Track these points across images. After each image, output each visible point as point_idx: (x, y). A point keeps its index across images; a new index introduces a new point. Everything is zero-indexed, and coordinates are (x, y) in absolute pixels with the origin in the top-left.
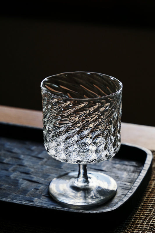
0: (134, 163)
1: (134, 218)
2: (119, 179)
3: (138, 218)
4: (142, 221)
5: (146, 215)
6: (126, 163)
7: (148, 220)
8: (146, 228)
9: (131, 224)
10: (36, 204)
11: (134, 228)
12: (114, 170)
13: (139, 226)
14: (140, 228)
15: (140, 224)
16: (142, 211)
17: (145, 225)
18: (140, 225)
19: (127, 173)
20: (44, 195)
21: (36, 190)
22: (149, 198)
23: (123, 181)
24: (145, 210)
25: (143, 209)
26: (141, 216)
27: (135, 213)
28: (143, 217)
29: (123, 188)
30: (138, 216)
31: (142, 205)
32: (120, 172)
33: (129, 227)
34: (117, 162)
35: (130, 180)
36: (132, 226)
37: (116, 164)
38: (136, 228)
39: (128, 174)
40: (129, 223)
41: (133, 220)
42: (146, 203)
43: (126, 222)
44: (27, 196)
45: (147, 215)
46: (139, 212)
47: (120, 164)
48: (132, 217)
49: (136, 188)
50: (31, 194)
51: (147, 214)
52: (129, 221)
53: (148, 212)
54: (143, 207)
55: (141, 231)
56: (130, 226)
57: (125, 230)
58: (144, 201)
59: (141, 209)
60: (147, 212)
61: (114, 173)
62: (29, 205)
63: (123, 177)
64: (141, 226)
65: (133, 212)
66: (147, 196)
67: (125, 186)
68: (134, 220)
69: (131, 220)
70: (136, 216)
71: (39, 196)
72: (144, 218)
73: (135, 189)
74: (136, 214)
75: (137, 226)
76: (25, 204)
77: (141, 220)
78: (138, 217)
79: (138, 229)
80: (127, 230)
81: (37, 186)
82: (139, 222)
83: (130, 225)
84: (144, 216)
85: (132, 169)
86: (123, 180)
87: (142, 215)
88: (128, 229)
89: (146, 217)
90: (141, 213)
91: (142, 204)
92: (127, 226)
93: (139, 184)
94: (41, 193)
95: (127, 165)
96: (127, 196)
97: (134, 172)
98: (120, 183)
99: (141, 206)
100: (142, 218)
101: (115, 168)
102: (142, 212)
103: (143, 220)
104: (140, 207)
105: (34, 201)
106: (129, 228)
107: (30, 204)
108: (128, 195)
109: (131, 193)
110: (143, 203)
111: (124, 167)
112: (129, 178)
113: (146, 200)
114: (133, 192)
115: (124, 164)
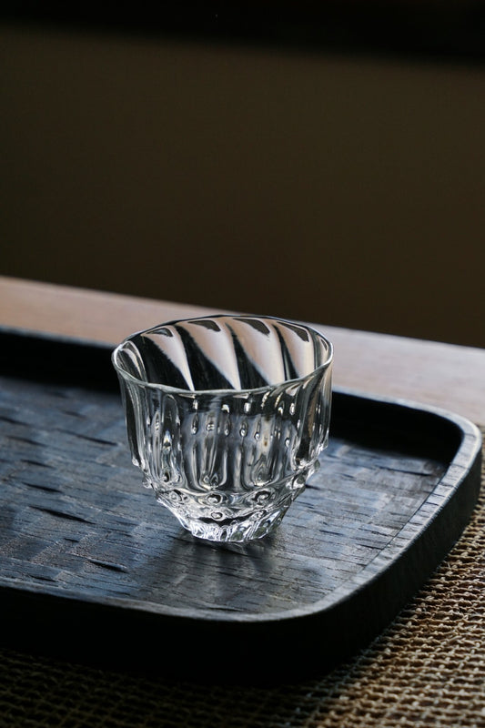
0: (419, 465)
1: (391, 645)
2: (358, 514)
3: (407, 643)
4: (418, 652)
5: (436, 633)
6: (393, 463)
7: (439, 652)
8: (428, 675)
9: (380, 664)
10: (60, 588)
11: (388, 676)
12: (348, 484)
13: (406, 671)
14: (406, 678)
15: (411, 662)
16: (425, 622)
17: (430, 665)
18: (411, 666)
19: (389, 496)
20: (94, 560)
21: (68, 544)
22: (456, 578)
23: (370, 523)
24: (437, 617)
25: (429, 616)
26: (417, 638)
27: (399, 629)
28: (424, 639)
29: (366, 543)
30: (408, 636)
31: (428, 603)
32: (365, 493)
33: (370, 673)
34: (362, 460)
35: (397, 517)
36: (382, 670)
37: (356, 465)
38: (394, 677)
39: (392, 500)
40: (374, 659)
41: (389, 651)
42: (441, 597)
43: (365, 658)
44: (36, 562)
45: (441, 633)
46: (414, 623)
47: (371, 468)
48: (386, 642)
49: (406, 544)
50: (50, 558)
51: (439, 630)
52: (373, 652)
53: (445, 624)
54: (428, 609)
55: (408, 685)
56: (375, 672)
57: (354, 683)
58: (439, 591)
59: (421, 616)
60: (441, 625)
61: (344, 494)
63: (375, 510)
64: (411, 671)
65: (393, 624)
66: (449, 574)
67: (375, 536)
68: (393, 650)
69: (383, 649)
70: (402, 636)
71: (73, 565)
72: (428, 644)
73: (401, 547)
74: (404, 632)
75: (399, 671)
77: (414, 650)
78: (408, 640)
79: (400, 678)
80: (364, 684)
81: (74, 532)
82: (406, 656)
83: (375, 666)
84: (427, 636)
85: (409, 482)
86: (371, 519)
87: (420, 636)
88: (365, 679)
89: (435, 640)
90: (419, 629)
91: (430, 599)
92: (365, 670)
93: (419, 529)
94: (82, 553)
95: (392, 471)
96: (370, 570)
97: (412, 493)
98: (361, 529)
99: (424, 605)
100: (421, 643)
101: (351, 478)
102: (425, 626)
103: (424, 650)
104: (419, 610)
105: (56, 578)
106: (370, 678)
108: (375, 564)
109: (387, 558)
110: (433, 595)
111: (379, 477)
112: (393, 514)
113: (445, 585)
114: (394, 557)
115: (383, 468)
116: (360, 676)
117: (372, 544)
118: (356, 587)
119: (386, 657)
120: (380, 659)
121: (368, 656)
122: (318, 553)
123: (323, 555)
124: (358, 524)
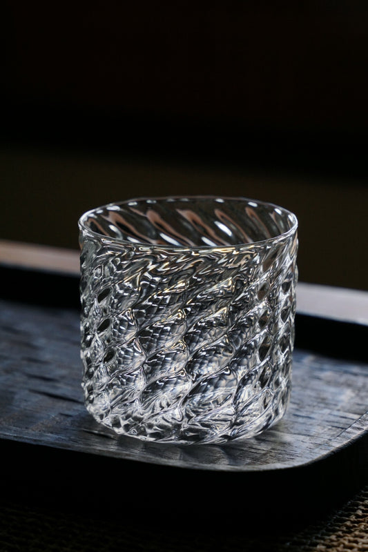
1: (363, 508)
2: (327, 404)
6: (355, 369)
9: (353, 522)
11: (361, 531)
12: (315, 383)
19: (354, 392)
21: (62, 418)
23: (339, 410)
29: (336, 425)
32: (332, 389)
33: (344, 529)
34: (326, 366)
35: (362, 407)
36: (355, 527)
37: (322, 370)
39: (357, 395)
40: (347, 518)
41: (361, 512)
43: (338, 517)
47: (336, 372)
48: (358, 505)
50: (46, 427)
52: (346, 513)
56: (348, 527)
57: (329, 535)
61: (313, 389)
62: (27, 441)
63: (342, 401)
65: (363, 491)
67: (344, 420)
69: (356, 510)
76: (16, 439)
80: (339, 536)
83: (348, 523)
86: (339, 407)
88: (340, 533)
92: (339, 526)
95: (356, 375)
98: (330, 414)
101: (319, 379)
106: (343, 532)
107: (30, 439)
109: (359, 429)
111: (343, 378)
112: (358, 404)
115: (346, 372)
116: (334, 531)
117: (341, 426)
118: (332, 449)
119: (358, 516)
120: (353, 518)
121: (341, 515)
122: (292, 431)
123: (296, 432)
124: (327, 411)
